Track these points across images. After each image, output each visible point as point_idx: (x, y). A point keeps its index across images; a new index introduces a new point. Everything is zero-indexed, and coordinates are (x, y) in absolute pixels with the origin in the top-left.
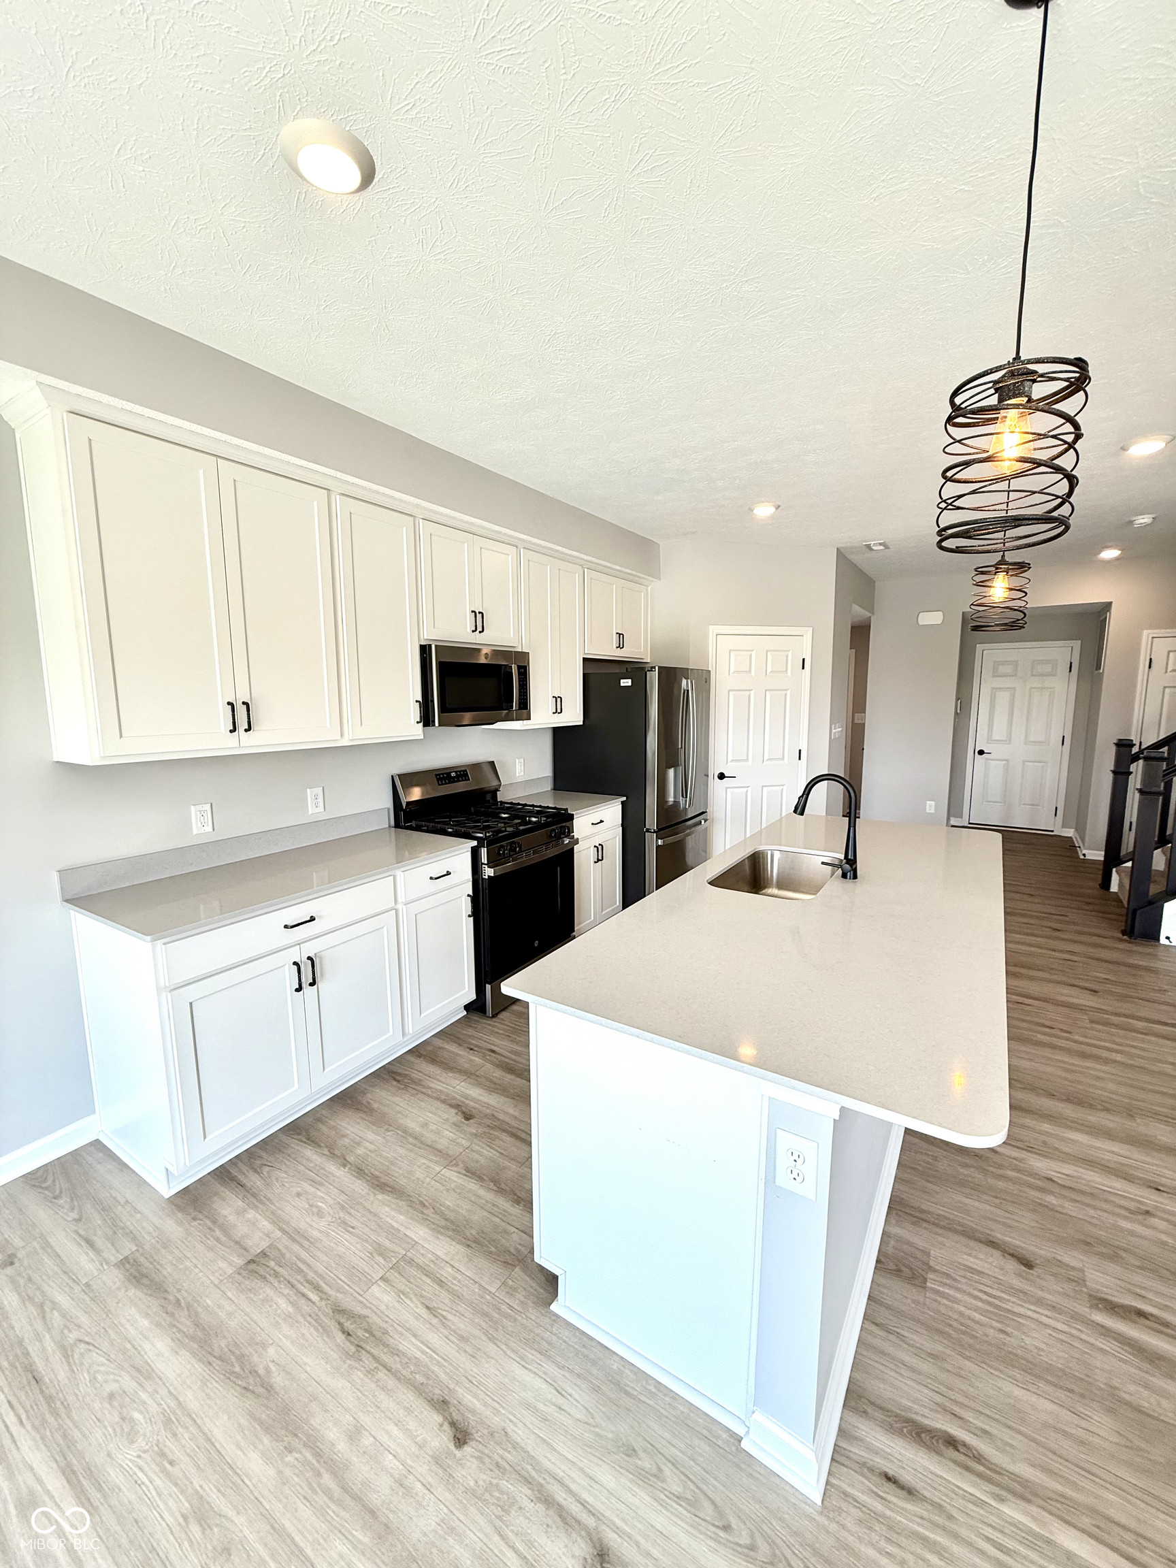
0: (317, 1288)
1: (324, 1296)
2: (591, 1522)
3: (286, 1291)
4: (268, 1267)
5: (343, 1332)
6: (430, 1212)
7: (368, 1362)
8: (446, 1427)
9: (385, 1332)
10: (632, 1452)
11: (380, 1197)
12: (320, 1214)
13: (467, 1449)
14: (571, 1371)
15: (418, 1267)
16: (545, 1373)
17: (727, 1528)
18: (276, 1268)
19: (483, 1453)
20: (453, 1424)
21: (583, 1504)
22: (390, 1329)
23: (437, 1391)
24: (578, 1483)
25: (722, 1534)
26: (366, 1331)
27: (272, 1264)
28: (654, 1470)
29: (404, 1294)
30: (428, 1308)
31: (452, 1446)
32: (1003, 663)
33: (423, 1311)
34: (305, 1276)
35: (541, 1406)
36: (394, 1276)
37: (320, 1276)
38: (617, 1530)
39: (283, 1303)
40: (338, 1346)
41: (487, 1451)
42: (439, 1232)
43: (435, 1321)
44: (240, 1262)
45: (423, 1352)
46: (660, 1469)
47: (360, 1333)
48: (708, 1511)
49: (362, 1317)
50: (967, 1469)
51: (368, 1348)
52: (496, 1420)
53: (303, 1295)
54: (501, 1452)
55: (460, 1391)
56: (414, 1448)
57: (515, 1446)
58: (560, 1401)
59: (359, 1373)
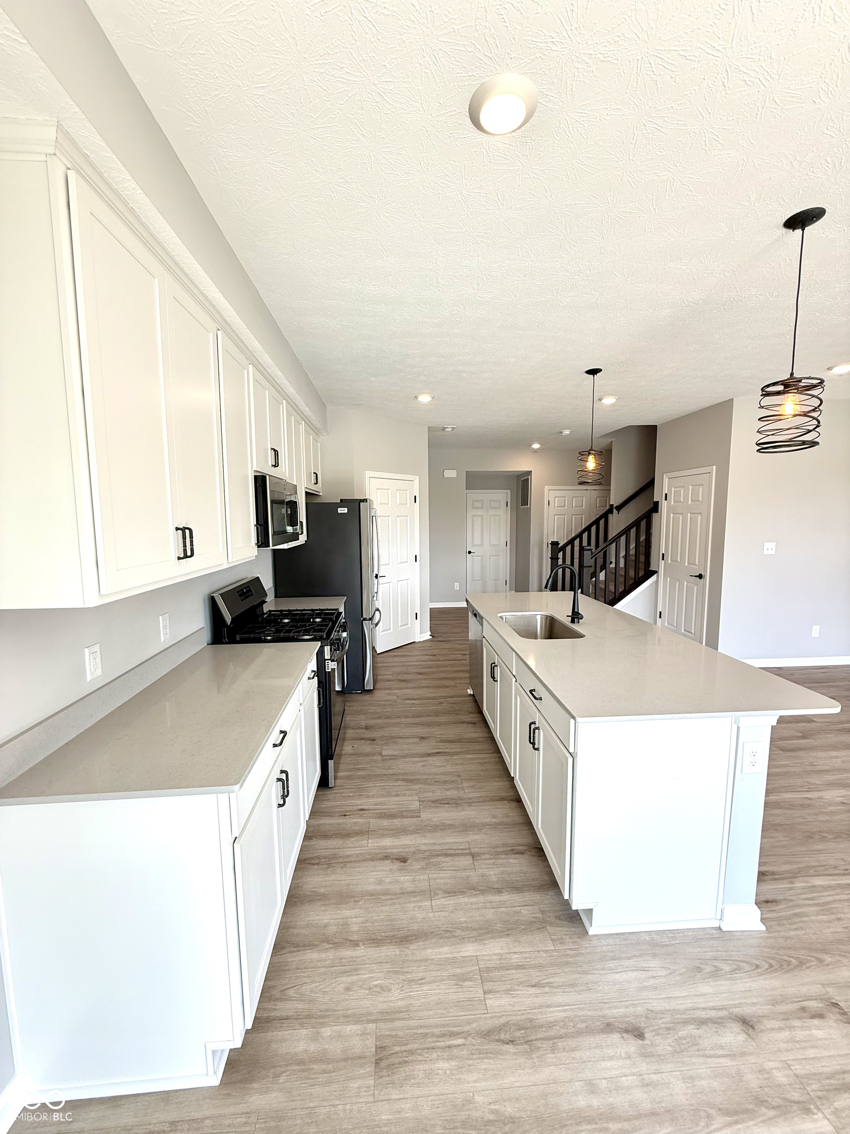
0: (453, 1035)
1: (465, 1035)
2: (724, 1013)
3: (434, 1055)
4: (396, 1053)
5: (508, 1043)
6: (458, 932)
7: (546, 1045)
8: (625, 1035)
9: (531, 1020)
10: (699, 969)
11: (413, 947)
12: (384, 989)
13: (647, 1035)
14: (635, 956)
15: (497, 969)
16: (628, 967)
17: (757, 967)
18: (403, 1048)
19: (656, 1030)
20: (627, 1031)
21: (713, 1008)
22: (530, 1016)
23: (598, 1023)
24: (701, 1002)
25: (759, 970)
26: (519, 1029)
27: (397, 1049)
28: (714, 969)
29: (511, 991)
30: (533, 986)
31: (641, 1042)
32: (478, 501)
33: (533, 991)
34: (433, 1035)
35: (646, 984)
36: (488, 986)
37: (443, 1026)
38: (735, 1006)
39: (442, 1065)
40: (515, 1054)
41: (656, 1028)
42: (481, 940)
43: (546, 989)
44: (369, 1069)
45: (564, 1011)
46: (715, 966)
47: (518, 1034)
48: (747, 967)
49: (506, 1024)
50: (775, 879)
51: (533, 1037)
52: (640, 1010)
53: (450, 1047)
54: (660, 1021)
55: (607, 1012)
56: (628, 1062)
57: (662, 1012)
58: (650, 974)
59: (549, 1055)
